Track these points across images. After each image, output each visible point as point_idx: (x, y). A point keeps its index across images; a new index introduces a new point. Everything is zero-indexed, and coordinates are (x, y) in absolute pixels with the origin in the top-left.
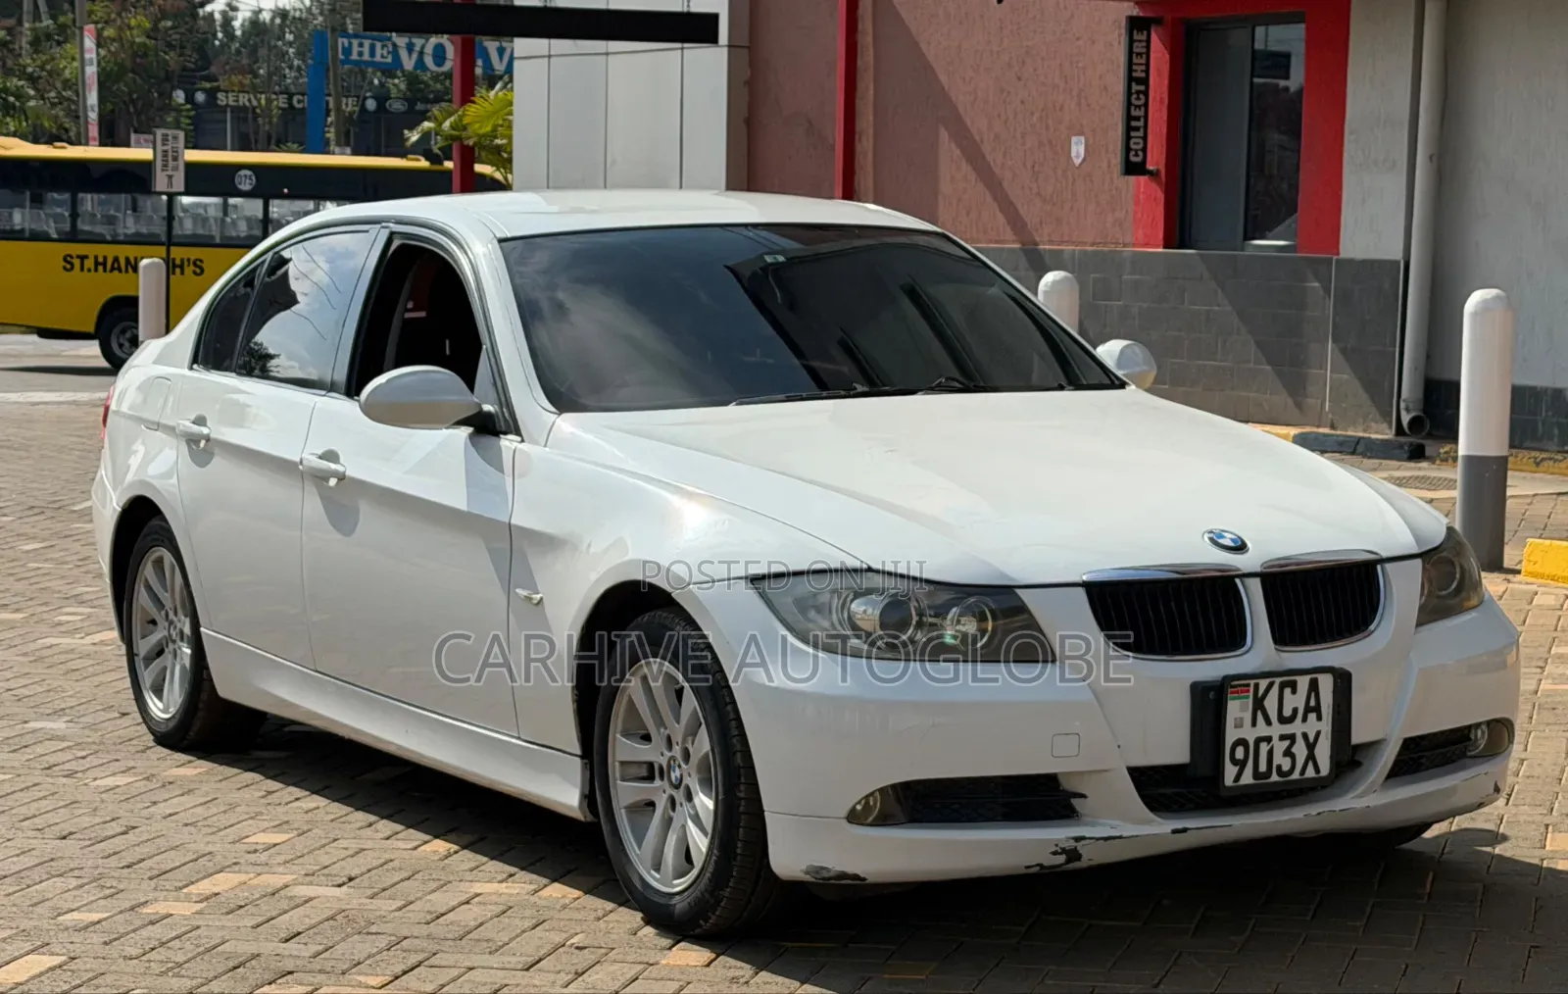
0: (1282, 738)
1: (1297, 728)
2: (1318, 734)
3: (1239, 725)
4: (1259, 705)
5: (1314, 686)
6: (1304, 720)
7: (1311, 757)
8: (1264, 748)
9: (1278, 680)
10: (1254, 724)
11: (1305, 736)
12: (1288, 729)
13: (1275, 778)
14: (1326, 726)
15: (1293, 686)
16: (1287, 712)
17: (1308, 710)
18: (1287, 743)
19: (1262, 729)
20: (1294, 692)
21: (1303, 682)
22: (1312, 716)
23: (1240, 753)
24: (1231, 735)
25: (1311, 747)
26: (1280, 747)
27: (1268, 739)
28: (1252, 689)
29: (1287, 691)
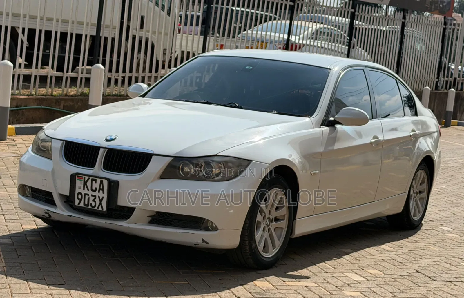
0: (92, 196)
1: (96, 194)
2: (103, 198)
3: (80, 188)
4: (85, 184)
5: (102, 183)
6: (99, 192)
7: (100, 204)
8: (87, 197)
9: (91, 178)
10: (84, 189)
11: (99, 197)
12: (94, 193)
13: (90, 207)
14: (105, 196)
15: (96, 181)
16: (94, 188)
17: (100, 189)
18: (94, 198)
19: (86, 191)
20: (96, 183)
21: (98, 180)
22: (101, 192)
23: (80, 196)
24: (77, 191)
25: (101, 201)
26: (92, 198)
27: (88, 195)
28: (83, 178)
29: (94, 182)
